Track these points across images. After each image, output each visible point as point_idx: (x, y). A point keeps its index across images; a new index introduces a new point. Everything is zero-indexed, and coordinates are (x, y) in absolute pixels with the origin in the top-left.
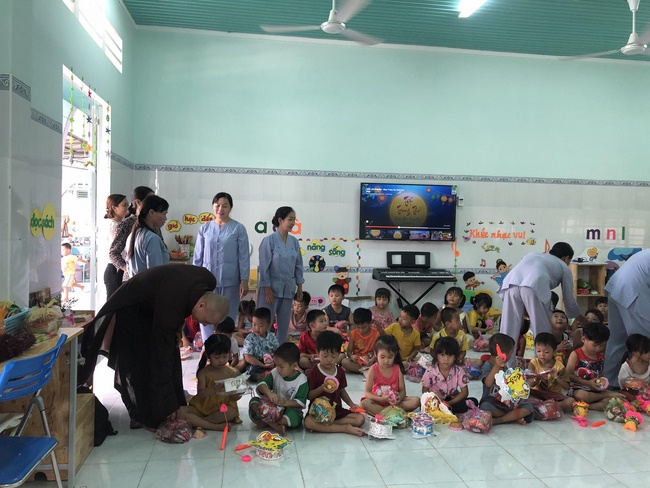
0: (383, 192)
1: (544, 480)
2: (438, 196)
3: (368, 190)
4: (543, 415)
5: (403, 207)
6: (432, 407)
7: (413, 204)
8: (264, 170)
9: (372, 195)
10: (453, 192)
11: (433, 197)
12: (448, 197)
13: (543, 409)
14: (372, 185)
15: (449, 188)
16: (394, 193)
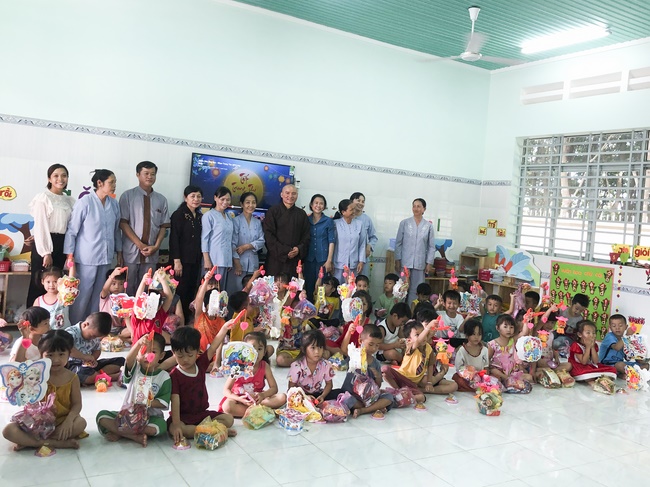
0: (217, 165)
1: (418, 462)
2: (275, 176)
3: (200, 162)
4: (399, 403)
5: (239, 185)
6: (296, 401)
7: (249, 182)
8: (72, 125)
9: (204, 167)
10: (291, 173)
11: (271, 177)
12: (286, 178)
13: (399, 397)
14: (204, 157)
15: (287, 168)
16: (230, 169)
